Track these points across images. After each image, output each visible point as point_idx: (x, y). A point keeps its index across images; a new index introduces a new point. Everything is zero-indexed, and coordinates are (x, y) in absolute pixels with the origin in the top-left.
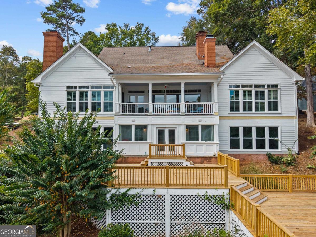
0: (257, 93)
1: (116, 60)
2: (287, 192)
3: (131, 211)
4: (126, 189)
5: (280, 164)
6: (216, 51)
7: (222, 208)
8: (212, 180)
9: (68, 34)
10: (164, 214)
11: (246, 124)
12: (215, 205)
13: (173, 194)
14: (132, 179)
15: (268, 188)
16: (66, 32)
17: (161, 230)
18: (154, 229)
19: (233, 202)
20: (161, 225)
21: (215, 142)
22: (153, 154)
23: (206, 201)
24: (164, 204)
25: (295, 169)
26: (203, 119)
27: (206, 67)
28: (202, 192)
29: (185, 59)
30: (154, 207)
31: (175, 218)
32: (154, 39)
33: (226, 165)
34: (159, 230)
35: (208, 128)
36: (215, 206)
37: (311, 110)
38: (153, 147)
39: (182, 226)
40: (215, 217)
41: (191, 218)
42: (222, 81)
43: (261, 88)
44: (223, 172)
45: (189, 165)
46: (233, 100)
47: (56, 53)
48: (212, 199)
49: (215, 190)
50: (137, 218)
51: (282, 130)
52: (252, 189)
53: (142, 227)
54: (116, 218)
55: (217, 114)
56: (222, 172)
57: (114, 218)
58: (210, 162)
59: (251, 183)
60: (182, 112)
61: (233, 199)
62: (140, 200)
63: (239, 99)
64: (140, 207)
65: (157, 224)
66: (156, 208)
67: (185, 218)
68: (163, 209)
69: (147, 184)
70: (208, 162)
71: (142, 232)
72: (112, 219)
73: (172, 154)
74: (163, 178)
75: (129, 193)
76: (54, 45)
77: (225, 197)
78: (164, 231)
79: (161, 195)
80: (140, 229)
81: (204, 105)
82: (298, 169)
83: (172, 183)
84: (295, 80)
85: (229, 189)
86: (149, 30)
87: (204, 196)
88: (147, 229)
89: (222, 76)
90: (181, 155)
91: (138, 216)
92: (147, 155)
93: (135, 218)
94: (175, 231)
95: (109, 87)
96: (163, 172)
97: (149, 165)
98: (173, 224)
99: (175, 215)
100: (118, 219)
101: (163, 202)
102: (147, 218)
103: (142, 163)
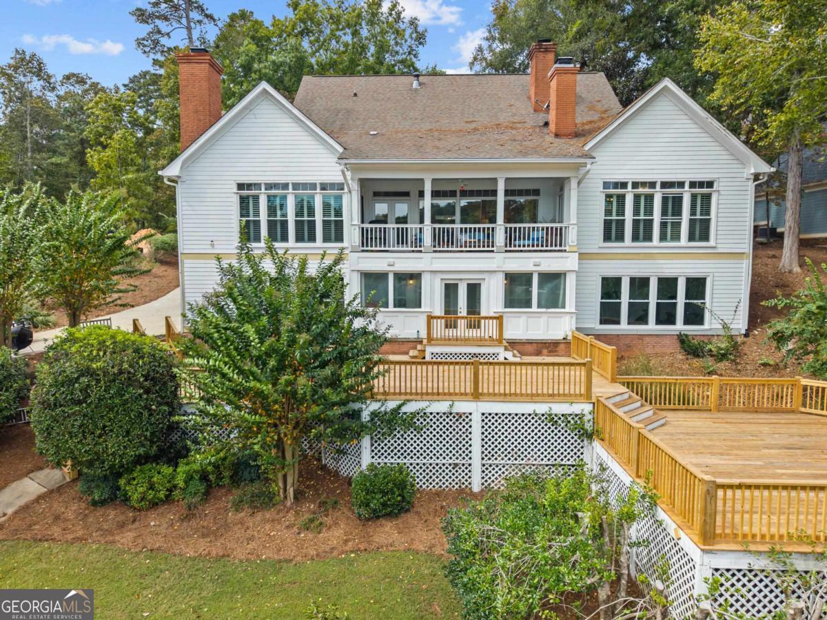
0: (665, 200)
1: (339, 112)
2: (707, 410)
3: (409, 442)
4: (398, 403)
5: (703, 357)
6: (578, 89)
7: (579, 438)
8: (561, 387)
9: (189, 22)
10: (470, 449)
11: (637, 270)
12: (566, 431)
13: (487, 411)
14: (403, 384)
15: (670, 403)
16: (184, 15)
17: (463, 477)
18: (450, 474)
19: (601, 426)
20: (463, 468)
21: (567, 310)
22: (435, 336)
23: (549, 425)
24: (470, 430)
25: (734, 367)
26: (542, 261)
27: (553, 135)
28: (542, 408)
29: (501, 110)
30: (451, 436)
31: (489, 456)
32: (414, 35)
33: (589, 359)
34: (460, 477)
35: (553, 279)
36: (566, 434)
37: (793, 233)
38: (435, 320)
39: (503, 470)
40: (565, 453)
41: (519, 456)
42: (587, 177)
43: (676, 190)
44: (583, 373)
45: (511, 359)
46: (611, 215)
47: (210, 105)
48: (560, 422)
49: (567, 405)
50: (418, 454)
51: (715, 283)
52: (639, 404)
53: (427, 471)
54: (379, 454)
55: (575, 249)
56: (580, 373)
57: (376, 454)
58: (556, 351)
59: (637, 394)
60: (498, 244)
61: (600, 421)
62: (424, 423)
63: (623, 215)
64: (425, 436)
65: (456, 465)
66: (454, 436)
67: (509, 456)
68: (467, 439)
69: (438, 394)
70: (550, 352)
71: (427, 480)
72: (373, 457)
73: (475, 335)
74: (468, 384)
75: (404, 409)
76: (205, 84)
77: (586, 419)
78: (470, 477)
79: (464, 413)
80: (424, 474)
81: (547, 228)
82: (739, 367)
83: (485, 391)
84: (753, 171)
85: (594, 403)
86: (400, 9)
87: (546, 416)
88: (437, 474)
89: (589, 166)
90: (494, 337)
91: (421, 451)
92: (420, 337)
93: (415, 454)
94: (490, 478)
95: (333, 186)
96: (468, 372)
97: (428, 358)
98: (487, 466)
99: (489, 449)
100: (383, 457)
101: (467, 427)
102: (438, 455)
103: (412, 353)
